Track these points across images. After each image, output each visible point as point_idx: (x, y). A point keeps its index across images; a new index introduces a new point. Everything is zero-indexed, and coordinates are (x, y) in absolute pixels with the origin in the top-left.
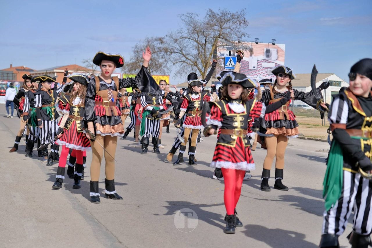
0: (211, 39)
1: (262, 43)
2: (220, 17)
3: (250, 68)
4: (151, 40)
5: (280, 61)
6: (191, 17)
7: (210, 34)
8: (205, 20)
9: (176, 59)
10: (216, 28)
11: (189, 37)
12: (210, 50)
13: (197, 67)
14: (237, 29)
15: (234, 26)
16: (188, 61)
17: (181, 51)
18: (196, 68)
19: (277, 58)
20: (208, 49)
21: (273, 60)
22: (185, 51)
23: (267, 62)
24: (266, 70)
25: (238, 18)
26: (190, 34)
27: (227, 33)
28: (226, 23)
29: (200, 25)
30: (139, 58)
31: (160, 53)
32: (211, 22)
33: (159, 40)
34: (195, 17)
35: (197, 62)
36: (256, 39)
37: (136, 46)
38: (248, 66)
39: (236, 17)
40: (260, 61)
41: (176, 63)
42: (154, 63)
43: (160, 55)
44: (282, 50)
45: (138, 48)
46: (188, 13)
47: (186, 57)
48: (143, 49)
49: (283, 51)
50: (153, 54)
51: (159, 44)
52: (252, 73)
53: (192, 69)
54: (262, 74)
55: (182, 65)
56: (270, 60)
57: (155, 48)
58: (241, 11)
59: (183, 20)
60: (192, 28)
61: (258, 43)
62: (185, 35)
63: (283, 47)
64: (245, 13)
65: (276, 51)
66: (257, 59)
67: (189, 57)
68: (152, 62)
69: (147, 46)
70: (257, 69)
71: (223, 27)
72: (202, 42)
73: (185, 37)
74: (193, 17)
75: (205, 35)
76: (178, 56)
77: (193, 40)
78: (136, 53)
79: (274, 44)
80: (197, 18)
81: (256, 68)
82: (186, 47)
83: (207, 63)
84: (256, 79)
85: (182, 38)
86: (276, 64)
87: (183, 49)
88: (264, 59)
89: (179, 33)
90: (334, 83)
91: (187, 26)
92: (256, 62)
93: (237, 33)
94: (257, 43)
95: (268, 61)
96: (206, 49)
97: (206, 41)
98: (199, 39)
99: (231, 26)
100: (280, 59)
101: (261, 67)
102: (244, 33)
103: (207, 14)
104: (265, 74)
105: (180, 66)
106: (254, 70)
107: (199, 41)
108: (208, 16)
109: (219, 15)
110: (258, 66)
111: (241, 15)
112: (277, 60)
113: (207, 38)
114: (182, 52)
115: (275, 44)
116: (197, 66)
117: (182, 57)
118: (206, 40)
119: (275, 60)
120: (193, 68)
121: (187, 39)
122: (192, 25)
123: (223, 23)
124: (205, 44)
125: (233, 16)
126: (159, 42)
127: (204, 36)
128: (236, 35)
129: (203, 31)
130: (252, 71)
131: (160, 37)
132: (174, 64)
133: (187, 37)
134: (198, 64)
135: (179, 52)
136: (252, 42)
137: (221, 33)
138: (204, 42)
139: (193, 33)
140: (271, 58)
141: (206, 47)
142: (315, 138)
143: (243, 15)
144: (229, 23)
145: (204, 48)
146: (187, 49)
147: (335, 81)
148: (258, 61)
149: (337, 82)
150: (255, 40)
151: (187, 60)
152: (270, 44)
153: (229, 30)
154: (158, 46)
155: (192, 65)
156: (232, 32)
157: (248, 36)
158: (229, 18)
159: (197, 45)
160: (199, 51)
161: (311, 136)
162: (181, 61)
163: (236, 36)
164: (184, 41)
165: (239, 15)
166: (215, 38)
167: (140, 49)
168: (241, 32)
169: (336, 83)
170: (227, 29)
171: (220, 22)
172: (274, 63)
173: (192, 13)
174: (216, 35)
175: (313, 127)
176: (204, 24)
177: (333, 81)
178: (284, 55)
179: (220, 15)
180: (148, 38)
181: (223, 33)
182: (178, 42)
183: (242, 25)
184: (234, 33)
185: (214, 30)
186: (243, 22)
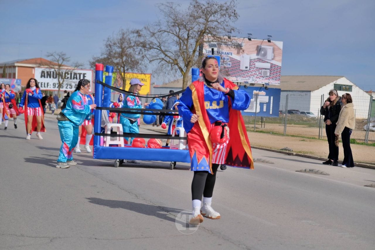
0: (194, 33)
1: (256, 40)
2: (207, 8)
3: (241, 68)
4: (126, 33)
5: (277, 61)
6: (171, 8)
7: (194, 28)
8: (187, 11)
9: (153, 56)
10: (201, 20)
11: (168, 31)
12: (194, 46)
13: (178, 66)
14: (226, 23)
15: (222, 19)
16: (168, 59)
17: (159, 46)
18: (176, 67)
19: (273, 58)
20: (191, 45)
21: (268, 60)
22: (164, 47)
23: (262, 62)
24: (260, 71)
25: (227, 9)
26: (170, 27)
27: (214, 27)
28: (213, 15)
29: (181, 17)
30: (111, 53)
31: (137, 48)
32: (196, 14)
33: (136, 33)
34: (176, 7)
35: (178, 60)
36: (249, 34)
37: (108, 38)
38: (239, 66)
39: (225, 8)
40: (253, 61)
41: (153, 60)
42: (130, 59)
43: (137, 50)
44: (279, 49)
45: (111, 42)
46: (168, 3)
47: (164, 54)
48: (116, 42)
49: (281, 49)
50: (128, 49)
51: (136, 37)
52: (244, 75)
53: (172, 69)
54: (256, 76)
55: (160, 63)
56: (265, 59)
57: (132, 42)
58: (231, 2)
59: (161, 10)
60: (172, 20)
61: (252, 39)
62: (164, 28)
63: (280, 44)
64: (235, 5)
65: (272, 49)
66: (250, 58)
67: (169, 54)
68: (127, 58)
69: (121, 39)
70: (250, 69)
71: (209, 20)
72: (183, 37)
73: (164, 30)
74: (173, 8)
75: (188, 29)
76: (155, 53)
77: (174, 34)
78: (108, 47)
79: (269, 41)
80: (178, 9)
81: (248, 69)
82: (164, 42)
83: (190, 61)
84: (248, 81)
85: (161, 31)
86: (272, 64)
87: (162, 44)
88: (258, 59)
89: (156, 25)
90: (344, 87)
91: (166, 17)
92: (249, 61)
93: (225, 27)
94: (250, 39)
95: (262, 60)
96: (189, 45)
97: (189, 36)
98: (180, 34)
99: (219, 19)
100: (277, 58)
101: (255, 67)
102: (234, 27)
103: (191, 4)
104: (259, 76)
105: (158, 64)
106: (246, 70)
107: (180, 36)
108: (191, 6)
109: (205, 6)
110: (251, 67)
111: (230, 7)
112: (273, 59)
113: (190, 32)
114: (160, 48)
115: (271, 41)
116: (177, 64)
117: (161, 53)
118: (188, 34)
119: (270, 60)
120: (173, 67)
121: (166, 33)
122: (173, 16)
123: (210, 15)
124: (187, 40)
125: (221, 7)
126: (135, 35)
127: (186, 30)
128: (224, 29)
129: (185, 24)
130: (244, 72)
131: (137, 29)
132: (151, 61)
133: (166, 30)
134: (178, 62)
135: (157, 47)
136: (244, 38)
137: (207, 27)
138: (186, 37)
139: (173, 26)
140: (266, 58)
141: (189, 43)
142: (304, 154)
143: (232, 7)
144: (216, 15)
145: (186, 43)
146: (166, 45)
147: (344, 85)
148: (251, 60)
149: (347, 86)
150: (248, 36)
151: (166, 57)
152: (264, 40)
153: (215, 23)
154: (134, 39)
155: (171, 63)
156: (219, 26)
157: (238, 31)
158: (217, 9)
159: (178, 39)
160: (180, 47)
161: (300, 152)
162: (160, 59)
163: (224, 31)
164: (162, 35)
165: (228, 7)
166: (199, 33)
167: (113, 42)
168: (230, 26)
169: (346, 88)
170: (213, 23)
171: (206, 14)
172: (270, 63)
173: (173, 3)
174: (201, 30)
175: (308, 140)
176: (187, 15)
177: (342, 85)
178: (282, 54)
179: (207, 6)
180: (123, 30)
181: (208, 27)
182: (156, 36)
183: (232, 17)
184: (222, 27)
185: (199, 23)
186: (233, 14)
